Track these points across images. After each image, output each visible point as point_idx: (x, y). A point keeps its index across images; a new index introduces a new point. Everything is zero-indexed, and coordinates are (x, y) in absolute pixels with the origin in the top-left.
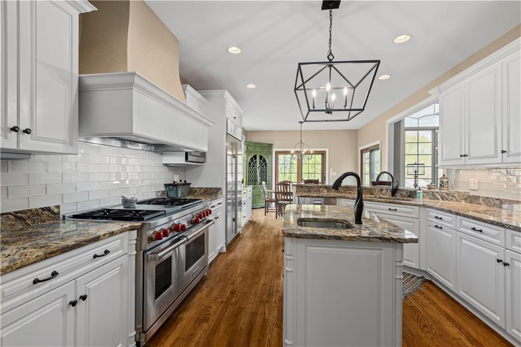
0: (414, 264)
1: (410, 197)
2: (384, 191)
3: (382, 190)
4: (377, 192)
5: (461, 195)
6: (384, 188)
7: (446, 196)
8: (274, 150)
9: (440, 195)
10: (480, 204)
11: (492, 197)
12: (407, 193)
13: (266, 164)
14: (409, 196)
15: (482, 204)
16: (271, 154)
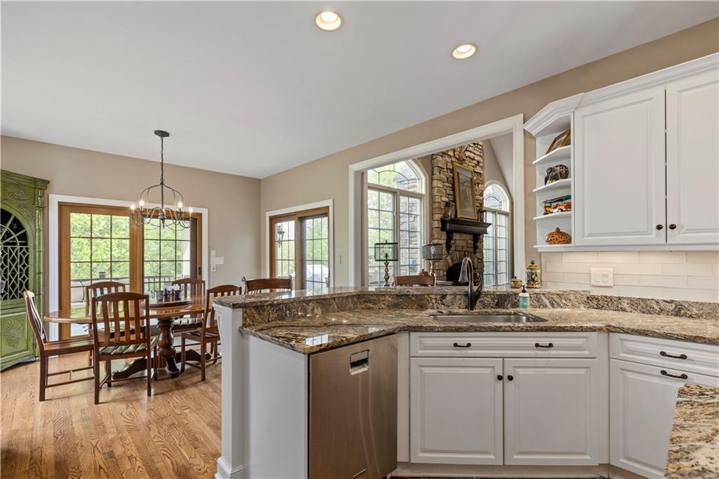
0: (588, 457)
1: (499, 307)
2: (449, 298)
3: (444, 296)
4: (434, 301)
5: (578, 296)
6: (449, 292)
7: (558, 300)
8: (54, 200)
9: (548, 299)
10: (623, 310)
11: (656, 298)
12: (493, 300)
13: (24, 237)
14: (498, 305)
15: (629, 309)
16: (44, 208)
